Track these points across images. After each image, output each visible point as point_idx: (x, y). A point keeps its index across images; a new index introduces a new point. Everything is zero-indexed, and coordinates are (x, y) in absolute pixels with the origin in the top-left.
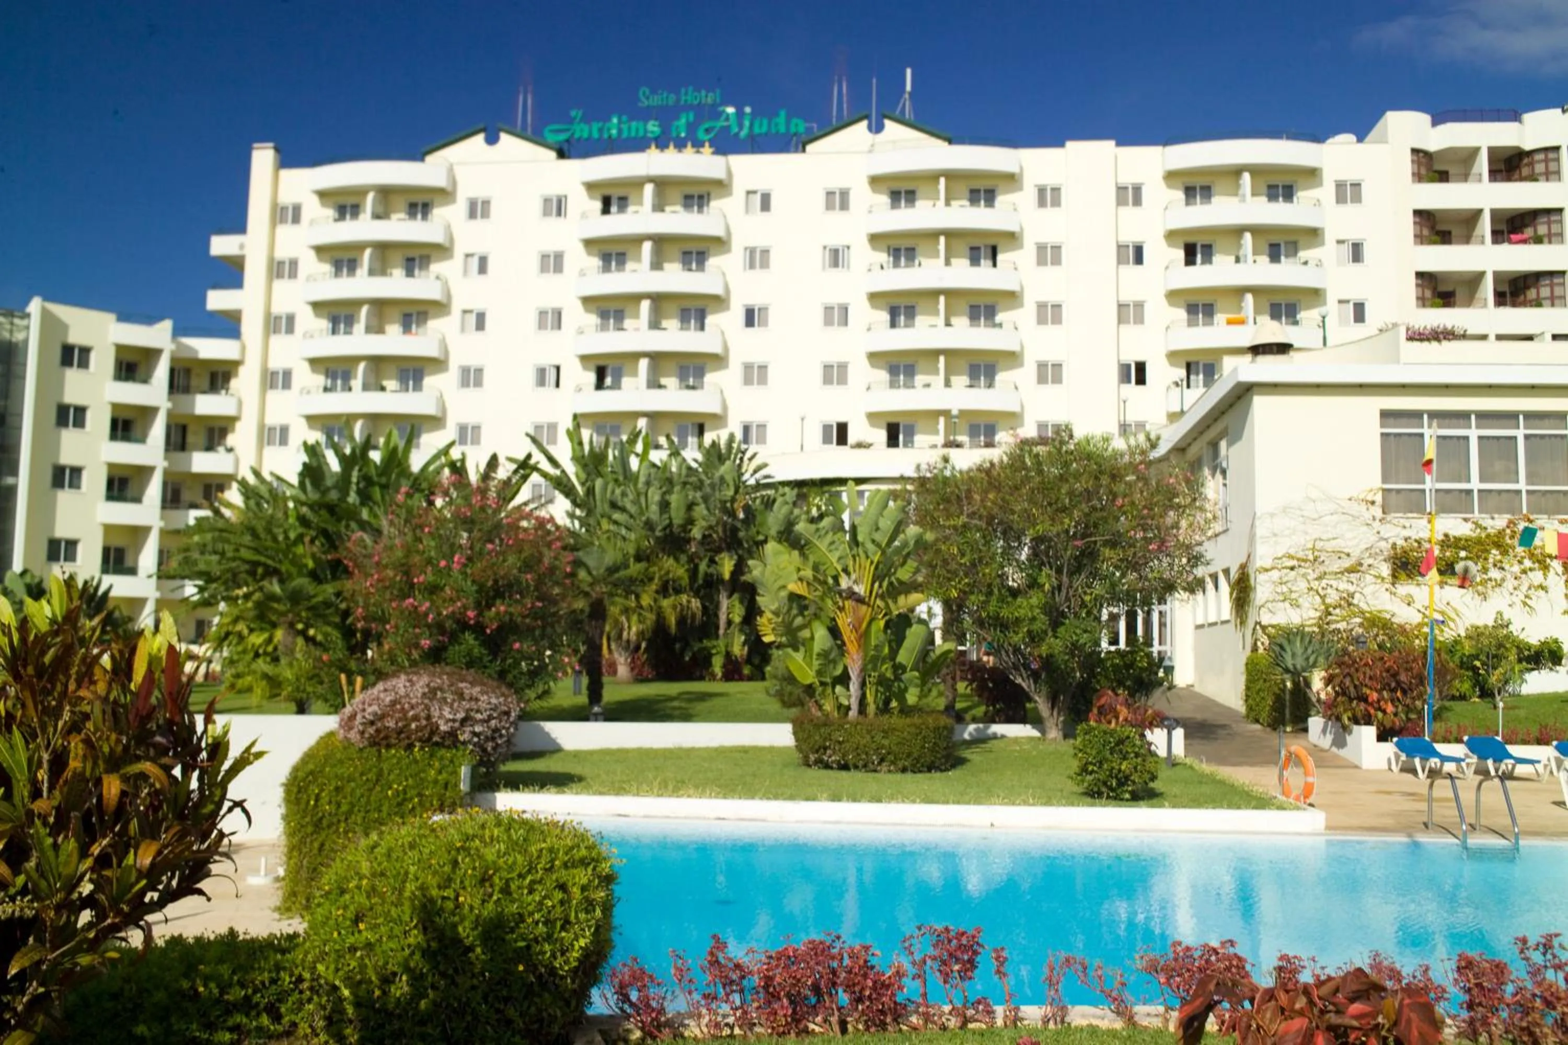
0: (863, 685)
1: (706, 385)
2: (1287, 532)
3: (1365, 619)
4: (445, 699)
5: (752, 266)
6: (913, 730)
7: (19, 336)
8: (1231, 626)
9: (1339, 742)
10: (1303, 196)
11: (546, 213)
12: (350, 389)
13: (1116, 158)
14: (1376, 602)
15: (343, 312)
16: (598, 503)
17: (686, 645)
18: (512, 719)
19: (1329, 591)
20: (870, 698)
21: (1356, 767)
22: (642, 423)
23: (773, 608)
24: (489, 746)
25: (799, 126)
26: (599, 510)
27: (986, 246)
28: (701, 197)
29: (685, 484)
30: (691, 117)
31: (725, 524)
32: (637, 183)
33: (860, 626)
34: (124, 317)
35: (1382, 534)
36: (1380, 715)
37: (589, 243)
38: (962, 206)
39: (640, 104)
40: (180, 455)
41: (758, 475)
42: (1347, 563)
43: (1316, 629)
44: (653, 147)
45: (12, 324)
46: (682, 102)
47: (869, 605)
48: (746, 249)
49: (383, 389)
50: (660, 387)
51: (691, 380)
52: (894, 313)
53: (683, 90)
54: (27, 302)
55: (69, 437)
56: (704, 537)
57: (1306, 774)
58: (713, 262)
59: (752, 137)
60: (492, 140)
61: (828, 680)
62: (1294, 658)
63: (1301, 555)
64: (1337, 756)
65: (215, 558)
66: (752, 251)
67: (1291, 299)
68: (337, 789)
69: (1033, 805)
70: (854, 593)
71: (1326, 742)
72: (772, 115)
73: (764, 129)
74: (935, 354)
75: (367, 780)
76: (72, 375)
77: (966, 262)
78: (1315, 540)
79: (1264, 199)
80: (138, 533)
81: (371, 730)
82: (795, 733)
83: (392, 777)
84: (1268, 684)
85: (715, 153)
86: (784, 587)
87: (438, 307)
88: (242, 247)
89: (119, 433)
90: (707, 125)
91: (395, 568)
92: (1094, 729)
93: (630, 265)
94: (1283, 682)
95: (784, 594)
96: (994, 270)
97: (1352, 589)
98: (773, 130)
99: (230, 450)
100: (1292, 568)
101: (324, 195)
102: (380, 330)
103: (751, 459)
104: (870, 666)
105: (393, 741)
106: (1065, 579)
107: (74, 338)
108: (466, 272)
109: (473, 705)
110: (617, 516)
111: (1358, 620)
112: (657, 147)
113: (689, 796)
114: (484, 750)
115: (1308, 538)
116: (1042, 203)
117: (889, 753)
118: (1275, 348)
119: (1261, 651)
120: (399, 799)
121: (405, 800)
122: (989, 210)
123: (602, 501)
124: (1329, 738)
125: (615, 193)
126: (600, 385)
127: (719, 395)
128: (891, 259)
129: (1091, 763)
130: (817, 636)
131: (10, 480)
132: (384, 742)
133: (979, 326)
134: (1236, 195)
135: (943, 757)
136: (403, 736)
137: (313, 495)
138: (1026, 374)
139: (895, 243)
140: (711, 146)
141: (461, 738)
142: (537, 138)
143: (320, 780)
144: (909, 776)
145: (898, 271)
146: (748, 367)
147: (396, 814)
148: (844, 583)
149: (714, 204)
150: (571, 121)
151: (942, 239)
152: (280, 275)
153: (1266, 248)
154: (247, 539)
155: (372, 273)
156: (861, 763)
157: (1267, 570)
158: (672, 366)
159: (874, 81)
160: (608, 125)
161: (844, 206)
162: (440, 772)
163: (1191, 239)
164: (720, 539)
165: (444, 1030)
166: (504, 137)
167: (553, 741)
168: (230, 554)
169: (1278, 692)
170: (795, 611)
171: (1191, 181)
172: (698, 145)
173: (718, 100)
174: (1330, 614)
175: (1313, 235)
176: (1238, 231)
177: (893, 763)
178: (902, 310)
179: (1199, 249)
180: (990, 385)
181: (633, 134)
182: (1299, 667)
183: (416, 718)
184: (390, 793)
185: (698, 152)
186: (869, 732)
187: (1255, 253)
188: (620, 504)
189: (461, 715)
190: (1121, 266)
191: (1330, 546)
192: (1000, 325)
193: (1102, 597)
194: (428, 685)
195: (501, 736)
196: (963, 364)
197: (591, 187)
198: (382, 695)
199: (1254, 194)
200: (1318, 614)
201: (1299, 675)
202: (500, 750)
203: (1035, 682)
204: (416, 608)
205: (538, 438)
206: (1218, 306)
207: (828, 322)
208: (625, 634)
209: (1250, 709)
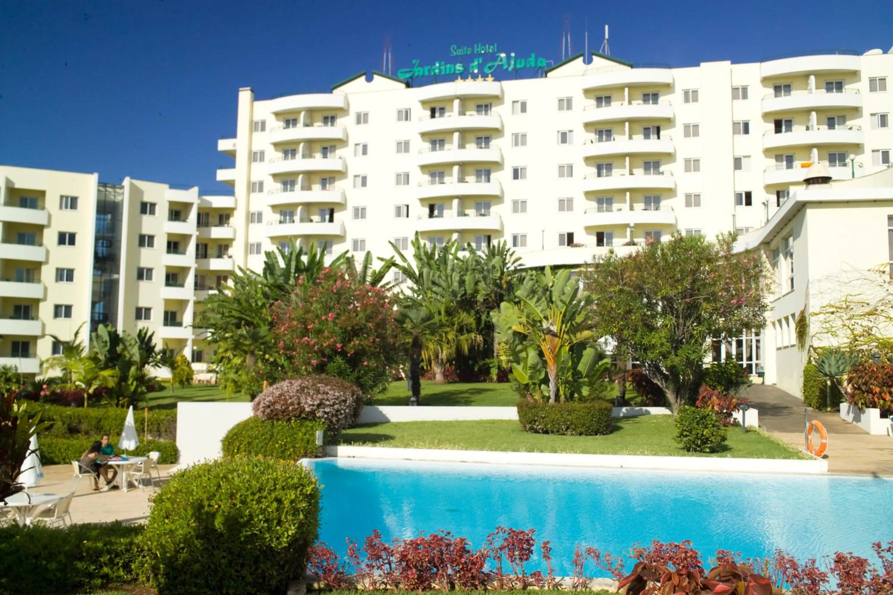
0: (556, 384)
1: (491, 214)
2: (829, 291)
3: (879, 343)
4: (309, 393)
5: (516, 144)
6: (586, 410)
7: (119, 198)
8: (796, 348)
9: (857, 419)
10: (848, 88)
11: (399, 119)
12: (293, 222)
13: (731, 71)
14: (887, 333)
15: (289, 179)
16: (425, 282)
17: (476, 362)
18: (347, 404)
19: (856, 326)
20: (561, 392)
21: (868, 433)
22: (455, 236)
23: (504, 340)
24: (334, 420)
25: (543, 62)
26: (425, 286)
27: (653, 127)
28: (486, 106)
29: (474, 270)
30: (481, 61)
31: (496, 293)
32: (450, 100)
33: (555, 349)
34: (173, 186)
35: (890, 291)
36: (882, 402)
37: (424, 135)
38: (639, 104)
39: (452, 55)
40: (204, 261)
41: (516, 264)
42: (867, 309)
43: (848, 350)
44: (459, 78)
45: (115, 192)
46: (475, 52)
47: (560, 338)
48: (513, 134)
49: (311, 221)
50: (465, 215)
51: (483, 210)
52: (599, 168)
53: (476, 46)
54: (122, 180)
55: (145, 251)
56: (485, 300)
57: (822, 437)
58: (494, 143)
59: (515, 70)
60: (369, 79)
61: (536, 381)
62: (830, 367)
63: (838, 305)
64: (856, 427)
65: (219, 316)
66: (516, 136)
67: (842, 151)
68: (249, 443)
69: (647, 455)
70: (551, 331)
71: (850, 418)
72: (526, 56)
73: (522, 65)
74: (624, 191)
75: (265, 438)
76: (146, 218)
77: (641, 136)
78: (847, 296)
79: (824, 91)
80: (183, 303)
81: (268, 411)
82: (519, 412)
83: (278, 437)
84: (816, 383)
85: (494, 80)
86: (510, 328)
87: (340, 174)
88: (234, 145)
89: (172, 249)
90: (490, 64)
91: (298, 320)
92: (687, 410)
93: (447, 146)
94: (825, 381)
95: (510, 332)
96: (658, 141)
97: (871, 325)
98: (528, 66)
99: (230, 257)
100: (832, 313)
101: (277, 114)
102: (309, 189)
103: (511, 255)
104: (560, 373)
105: (280, 417)
106: (681, 321)
107: (147, 199)
108: (355, 154)
109: (325, 396)
110: (435, 289)
111: (875, 344)
112: (462, 79)
113: (446, 449)
114: (331, 422)
115: (843, 294)
116: (687, 100)
117: (572, 424)
118: (820, 180)
119: (814, 363)
120: (282, 449)
121: (285, 450)
122: (654, 106)
123: (427, 280)
124: (851, 415)
125: (438, 106)
126: (431, 215)
127: (499, 219)
128: (597, 137)
129: (685, 430)
130: (530, 356)
131: (115, 276)
132: (275, 417)
133: (650, 174)
134: (806, 89)
135: (604, 426)
136: (285, 414)
137: (271, 281)
138: (678, 201)
139: (600, 128)
140: (492, 77)
141: (318, 415)
142: (394, 77)
143: (240, 438)
144: (583, 437)
145: (601, 144)
146: (515, 203)
147: (281, 457)
148: (545, 325)
149: (494, 109)
150: (413, 66)
151: (627, 124)
152: (255, 160)
153: (826, 121)
154: (235, 306)
155: (304, 156)
156: (555, 430)
157: (816, 314)
158: (472, 203)
159: (586, 34)
160: (434, 67)
161: (569, 107)
162: (305, 434)
163: (778, 117)
164: (493, 301)
165: (207, 581)
166: (376, 77)
167: (384, 416)
168: (227, 314)
169: (822, 387)
170: (517, 342)
171: (778, 83)
172: (485, 76)
173: (496, 50)
174: (857, 340)
175: (856, 111)
176: (808, 111)
177: (574, 430)
178: (604, 166)
179: (783, 123)
180: (657, 209)
181: (448, 72)
182: (833, 373)
183: (292, 404)
184: (277, 445)
185: (485, 80)
186: (560, 412)
187: (818, 124)
188: (437, 281)
189: (317, 402)
190: (735, 136)
191: (856, 299)
192: (662, 173)
193: (704, 331)
194: (300, 385)
195: (341, 414)
196: (641, 197)
197: (424, 103)
198: (275, 391)
199: (817, 88)
200: (849, 340)
201: (833, 377)
202: (341, 422)
203: (666, 382)
204: (308, 342)
205: (397, 246)
206: (796, 157)
207: (561, 175)
208: (440, 355)
209: (806, 398)
